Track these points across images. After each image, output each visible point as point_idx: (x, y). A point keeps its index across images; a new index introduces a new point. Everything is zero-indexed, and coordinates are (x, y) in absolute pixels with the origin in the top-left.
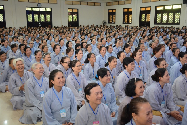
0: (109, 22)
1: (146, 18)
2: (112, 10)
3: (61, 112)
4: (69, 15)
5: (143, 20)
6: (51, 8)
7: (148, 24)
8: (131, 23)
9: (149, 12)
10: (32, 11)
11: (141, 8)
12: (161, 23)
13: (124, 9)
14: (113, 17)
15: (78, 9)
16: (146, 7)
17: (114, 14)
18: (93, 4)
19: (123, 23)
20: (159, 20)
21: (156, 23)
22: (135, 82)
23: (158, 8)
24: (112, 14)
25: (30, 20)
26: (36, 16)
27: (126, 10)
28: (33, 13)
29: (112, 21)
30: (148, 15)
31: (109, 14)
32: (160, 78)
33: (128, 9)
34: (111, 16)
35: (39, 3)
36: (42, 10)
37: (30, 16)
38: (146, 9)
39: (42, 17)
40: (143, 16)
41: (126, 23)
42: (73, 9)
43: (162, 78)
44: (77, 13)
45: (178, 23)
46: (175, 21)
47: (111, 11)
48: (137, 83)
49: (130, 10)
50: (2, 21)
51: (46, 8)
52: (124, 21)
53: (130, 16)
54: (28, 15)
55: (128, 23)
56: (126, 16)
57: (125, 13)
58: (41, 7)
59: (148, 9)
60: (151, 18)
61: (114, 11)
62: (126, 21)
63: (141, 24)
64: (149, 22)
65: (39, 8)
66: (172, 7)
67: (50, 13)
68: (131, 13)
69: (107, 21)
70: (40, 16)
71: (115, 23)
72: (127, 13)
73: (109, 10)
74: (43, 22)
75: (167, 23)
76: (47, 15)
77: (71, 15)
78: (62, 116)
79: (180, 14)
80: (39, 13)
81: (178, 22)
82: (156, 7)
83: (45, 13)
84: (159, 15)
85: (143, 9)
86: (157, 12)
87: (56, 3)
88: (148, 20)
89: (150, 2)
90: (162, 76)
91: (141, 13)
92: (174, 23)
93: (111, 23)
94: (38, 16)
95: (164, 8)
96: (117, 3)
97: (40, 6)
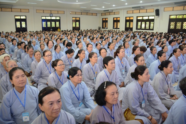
0: (103, 28)
1: (130, 25)
2: (105, 18)
3: (24, 115)
4: (73, 22)
5: (128, 26)
6: (60, 17)
7: (131, 29)
8: (119, 29)
9: (132, 21)
10: (46, 19)
11: (126, 17)
12: (141, 29)
13: (114, 18)
14: (106, 24)
15: (80, 18)
16: (130, 17)
17: (107, 21)
18: (91, 14)
19: (113, 28)
20: (139, 27)
21: (137, 29)
22: (105, 87)
23: (139, 18)
24: (105, 22)
25: (44, 26)
26: (49, 23)
27: (115, 19)
28: (46, 21)
29: (105, 27)
30: (131, 23)
31: (103, 21)
32: (140, 77)
33: (117, 18)
34: (104, 23)
35: (51, 13)
36: (53, 18)
37: (44, 23)
38: (130, 18)
39: (53, 24)
40: (128, 23)
41: (115, 28)
42: (76, 18)
43: (141, 76)
44: (79, 21)
45: (152, 30)
46: (151, 27)
47: (104, 20)
48: (107, 88)
49: (118, 19)
50: (25, 27)
51: (56, 17)
52: (114, 27)
53: (119, 24)
54: (43, 22)
55: (117, 28)
56: (115, 23)
57: (114, 21)
58: (52, 17)
59: (131, 18)
60: (134, 25)
61: (106, 19)
62: (115, 27)
63: (127, 29)
64: (132, 28)
65: (51, 17)
66: (149, 18)
67: (59, 21)
68: (119, 21)
69: (101, 26)
70: (52, 23)
71: (107, 28)
72: (116, 21)
73: (103, 19)
74: (54, 27)
75: (145, 29)
76: (57, 22)
77: (75, 22)
78: (24, 120)
79: (154, 23)
80: (51, 21)
81: (153, 28)
82: (137, 17)
83: (55, 21)
84: (139, 23)
85: (128, 19)
86: (138, 21)
87: (64, 13)
88: (131, 27)
89: (133, 13)
90: (141, 74)
91: (127, 21)
92: (149, 29)
93: (104, 28)
94: (50, 23)
95: (143, 18)
96: (109, 14)
97: (51, 15)
